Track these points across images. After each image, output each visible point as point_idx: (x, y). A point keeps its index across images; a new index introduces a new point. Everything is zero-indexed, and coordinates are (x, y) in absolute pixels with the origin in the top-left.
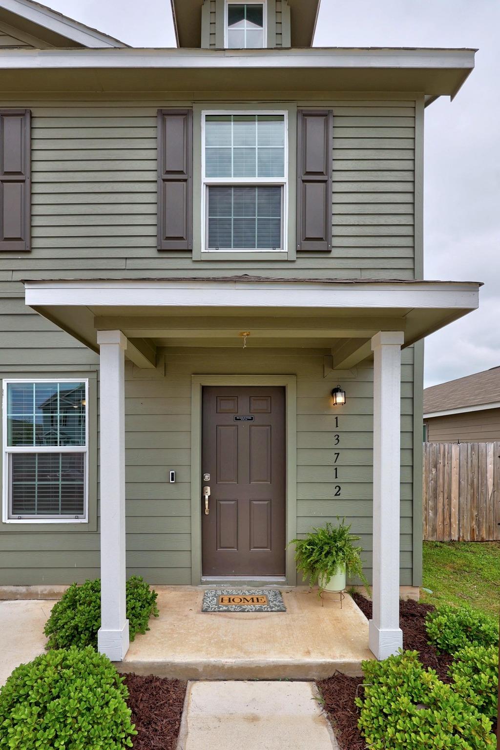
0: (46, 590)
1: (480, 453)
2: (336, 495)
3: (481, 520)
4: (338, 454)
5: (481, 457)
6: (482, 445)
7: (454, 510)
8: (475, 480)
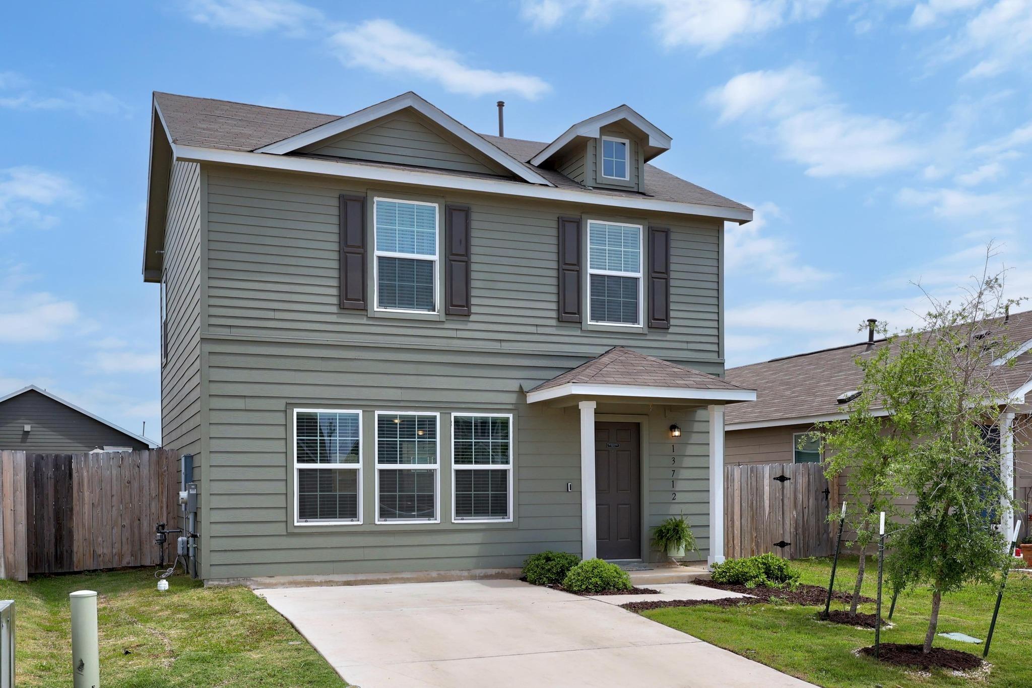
0: (481, 573)
1: (758, 475)
2: (673, 499)
3: (759, 541)
4: (674, 471)
5: (759, 479)
6: (760, 466)
7: (737, 532)
8: (754, 502)
